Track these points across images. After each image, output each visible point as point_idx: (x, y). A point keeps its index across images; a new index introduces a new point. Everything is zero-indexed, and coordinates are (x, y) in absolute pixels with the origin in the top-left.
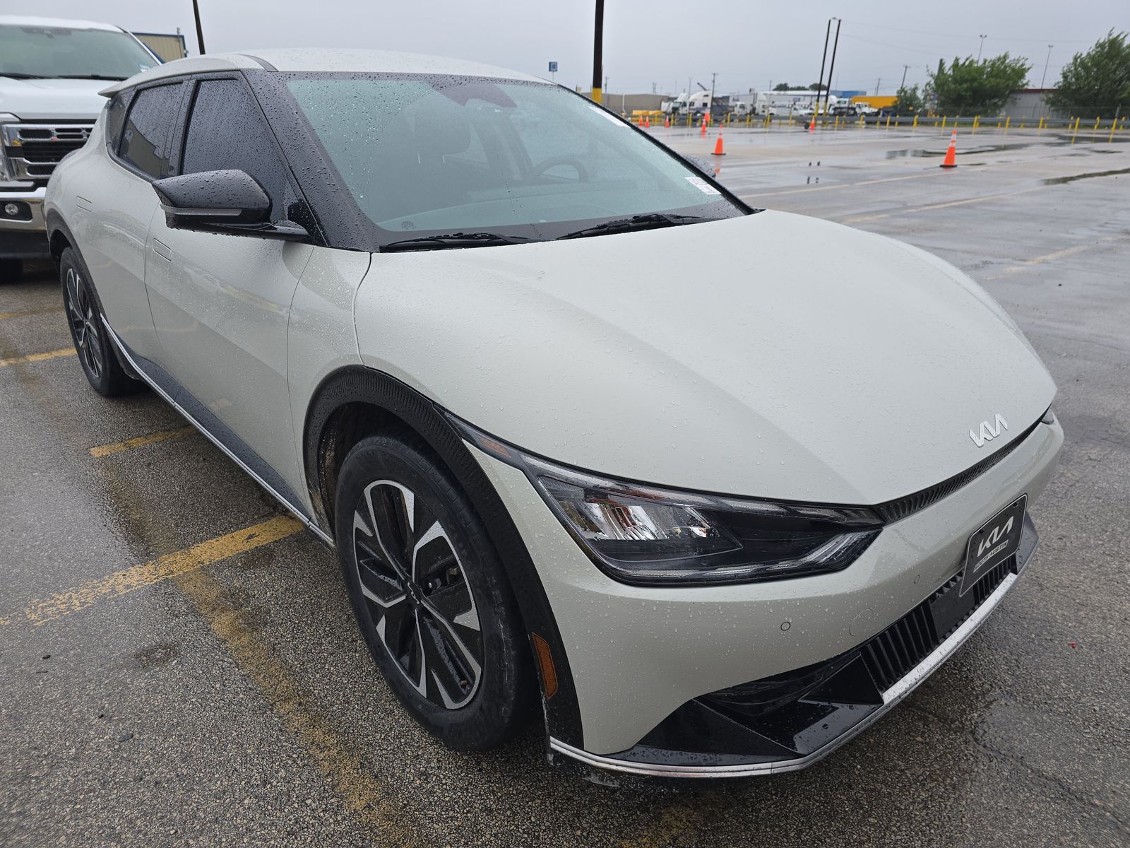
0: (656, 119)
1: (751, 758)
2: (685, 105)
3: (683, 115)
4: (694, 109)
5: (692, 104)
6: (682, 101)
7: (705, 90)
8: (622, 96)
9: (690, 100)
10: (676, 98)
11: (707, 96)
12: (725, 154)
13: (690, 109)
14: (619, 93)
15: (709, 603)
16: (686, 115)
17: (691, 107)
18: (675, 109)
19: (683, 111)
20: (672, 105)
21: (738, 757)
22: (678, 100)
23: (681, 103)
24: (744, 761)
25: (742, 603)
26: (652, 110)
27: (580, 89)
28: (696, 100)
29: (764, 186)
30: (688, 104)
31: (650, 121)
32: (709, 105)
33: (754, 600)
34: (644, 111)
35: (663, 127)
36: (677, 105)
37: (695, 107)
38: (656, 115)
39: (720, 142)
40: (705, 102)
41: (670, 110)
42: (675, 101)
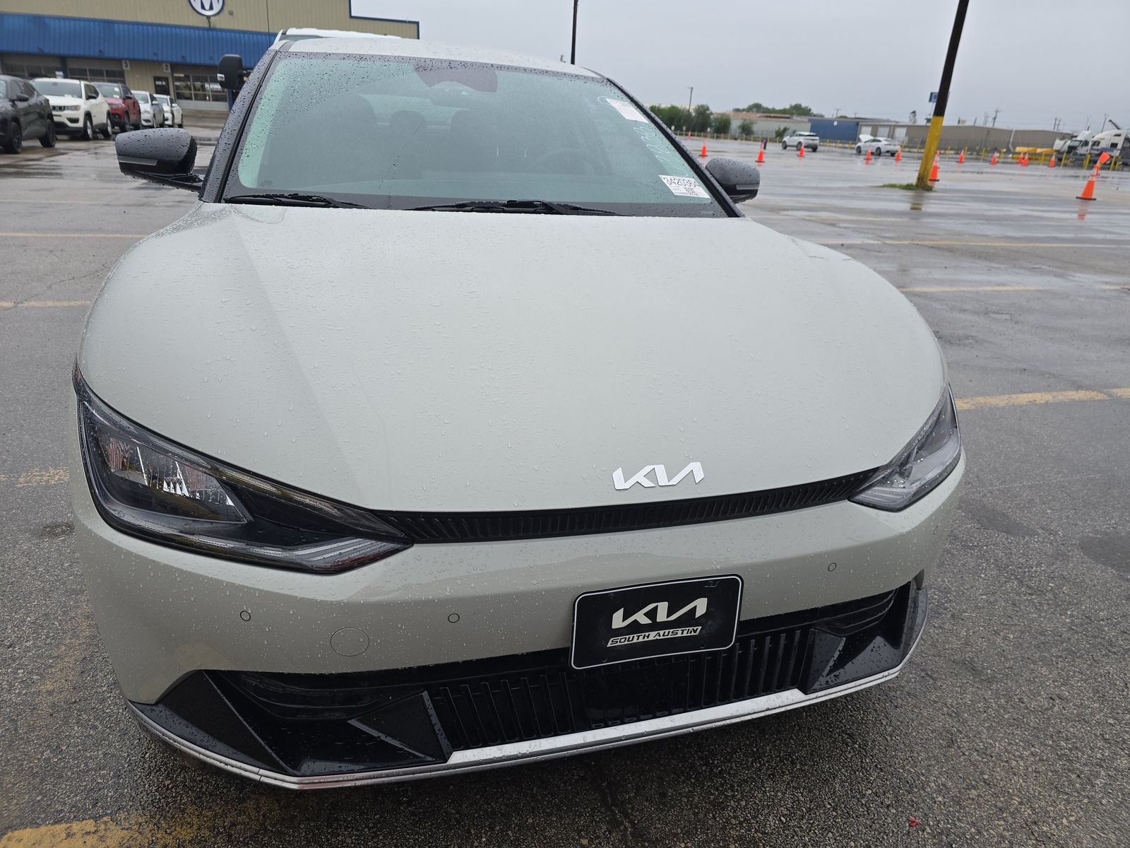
0: (1043, 158)
1: (242, 756)
2: (1086, 143)
3: (1081, 155)
4: (1098, 150)
5: (1096, 143)
6: (1083, 139)
7: (1118, 128)
8: (1012, 131)
9: (1095, 139)
10: (1076, 137)
11: (1119, 135)
12: (1095, 199)
13: (1091, 149)
14: (1010, 128)
15: (167, 565)
16: (1085, 155)
17: (1095, 147)
18: (1071, 149)
19: (1082, 150)
20: (1069, 143)
21: (231, 750)
22: (1078, 138)
23: (1081, 141)
24: (234, 756)
25: (198, 576)
26: (1042, 147)
27: (964, 122)
28: (1103, 139)
29: (1109, 237)
30: (1090, 144)
31: (1029, 159)
32: (1119, 146)
33: (210, 576)
34: (1030, 149)
35: (1046, 167)
36: (1076, 144)
37: (1099, 147)
38: (1044, 153)
39: (1090, 186)
40: (1115, 142)
41: (1066, 148)
42: (1074, 139)
